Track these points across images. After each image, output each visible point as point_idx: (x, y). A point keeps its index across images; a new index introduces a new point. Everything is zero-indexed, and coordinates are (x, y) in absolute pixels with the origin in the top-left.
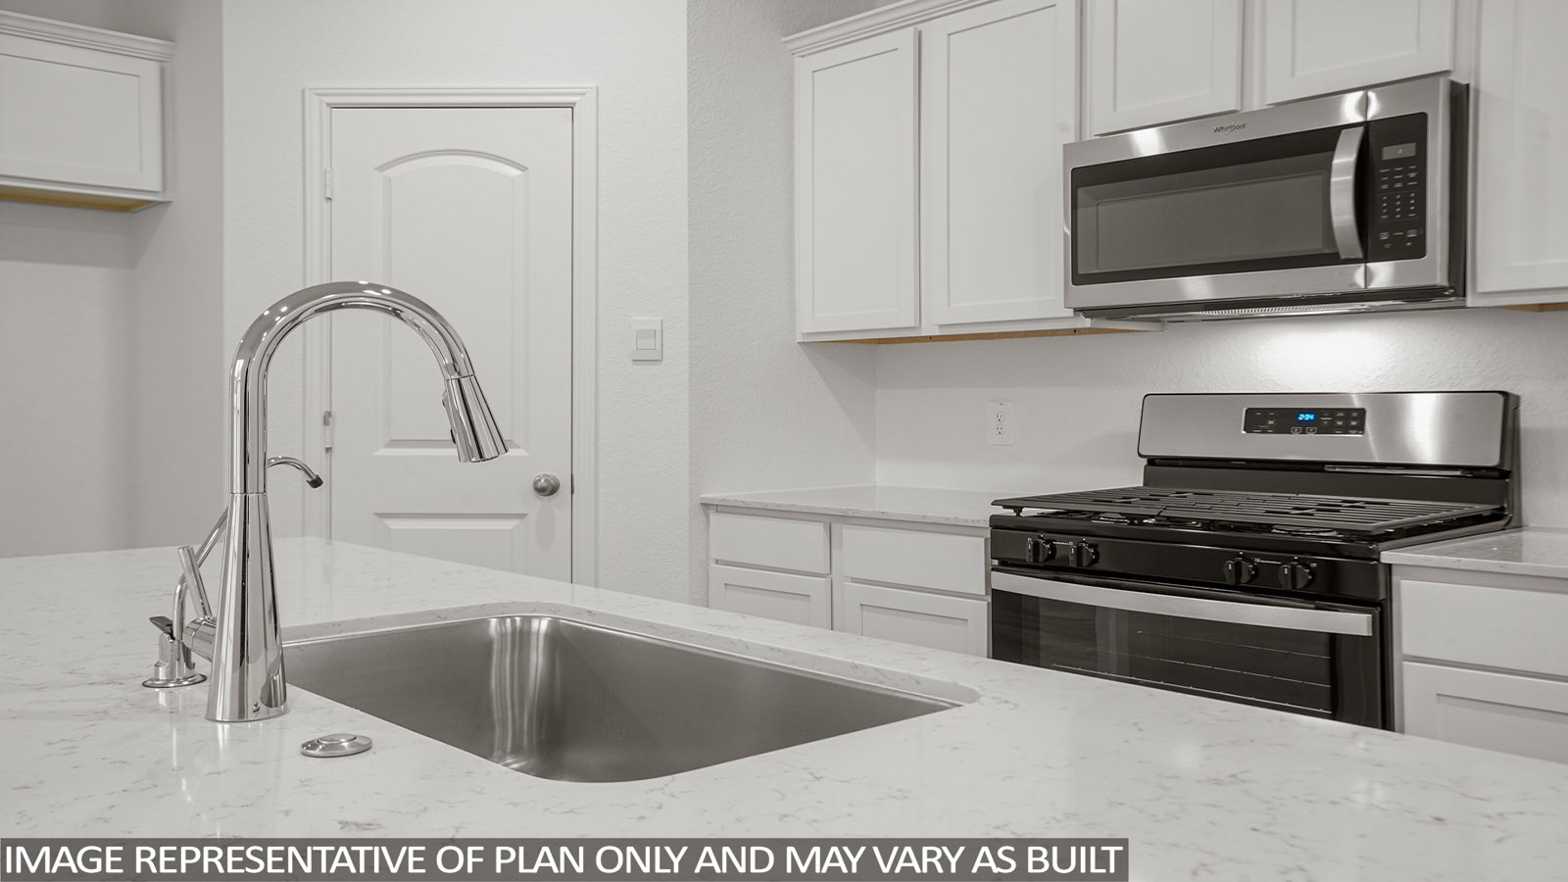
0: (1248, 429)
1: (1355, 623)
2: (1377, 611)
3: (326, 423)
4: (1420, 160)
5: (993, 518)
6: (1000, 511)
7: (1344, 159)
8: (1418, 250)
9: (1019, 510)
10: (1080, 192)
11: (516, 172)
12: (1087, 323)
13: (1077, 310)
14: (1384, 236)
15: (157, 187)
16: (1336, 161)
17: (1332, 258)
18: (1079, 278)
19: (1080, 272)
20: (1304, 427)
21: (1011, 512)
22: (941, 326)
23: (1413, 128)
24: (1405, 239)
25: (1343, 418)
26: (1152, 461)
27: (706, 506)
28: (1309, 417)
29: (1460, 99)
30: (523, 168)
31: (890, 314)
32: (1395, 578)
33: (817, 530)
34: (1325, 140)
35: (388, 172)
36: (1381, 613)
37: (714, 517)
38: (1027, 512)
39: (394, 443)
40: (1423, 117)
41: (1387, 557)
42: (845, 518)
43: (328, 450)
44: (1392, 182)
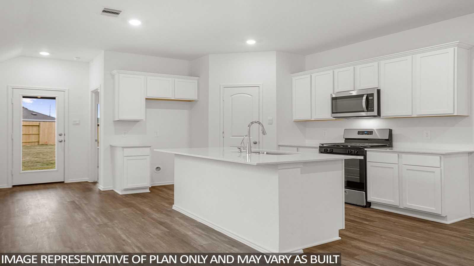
0: (358, 134)
1: (362, 158)
2: (364, 156)
3: (223, 133)
4: (373, 99)
5: (320, 146)
6: (321, 145)
7: (365, 98)
8: (373, 111)
9: (323, 145)
10: (333, 101)
11: (250, 96)
12: (335, 119)
13: (333, 117)
14: (369, 109)
15: (197, 98)
16: (363, 98)
17: (363, 111)
18: (333, 113)
19: (333, 112)
20: (365, 134)
21: (322, 145)
22: (315, 119)
23: (372, 95)
24: (372, 109)
25: (370, 132)
26: (346, 139)
27: (279, 146)
28: (366, 132)
29: (379, 91)
30: (252, 96)
31: (307, 117)
32: (367, 152)
33: (296, 149)
34: (362, 96)
35: (232, 96)
36: (365, 157)
37: (280, 147)
38: (324, 145)
39: (233, 136)
40: (373, 94)
41: (365, 149)
42: (300, 147)
43: (223, 137)
44: (370, 102)
